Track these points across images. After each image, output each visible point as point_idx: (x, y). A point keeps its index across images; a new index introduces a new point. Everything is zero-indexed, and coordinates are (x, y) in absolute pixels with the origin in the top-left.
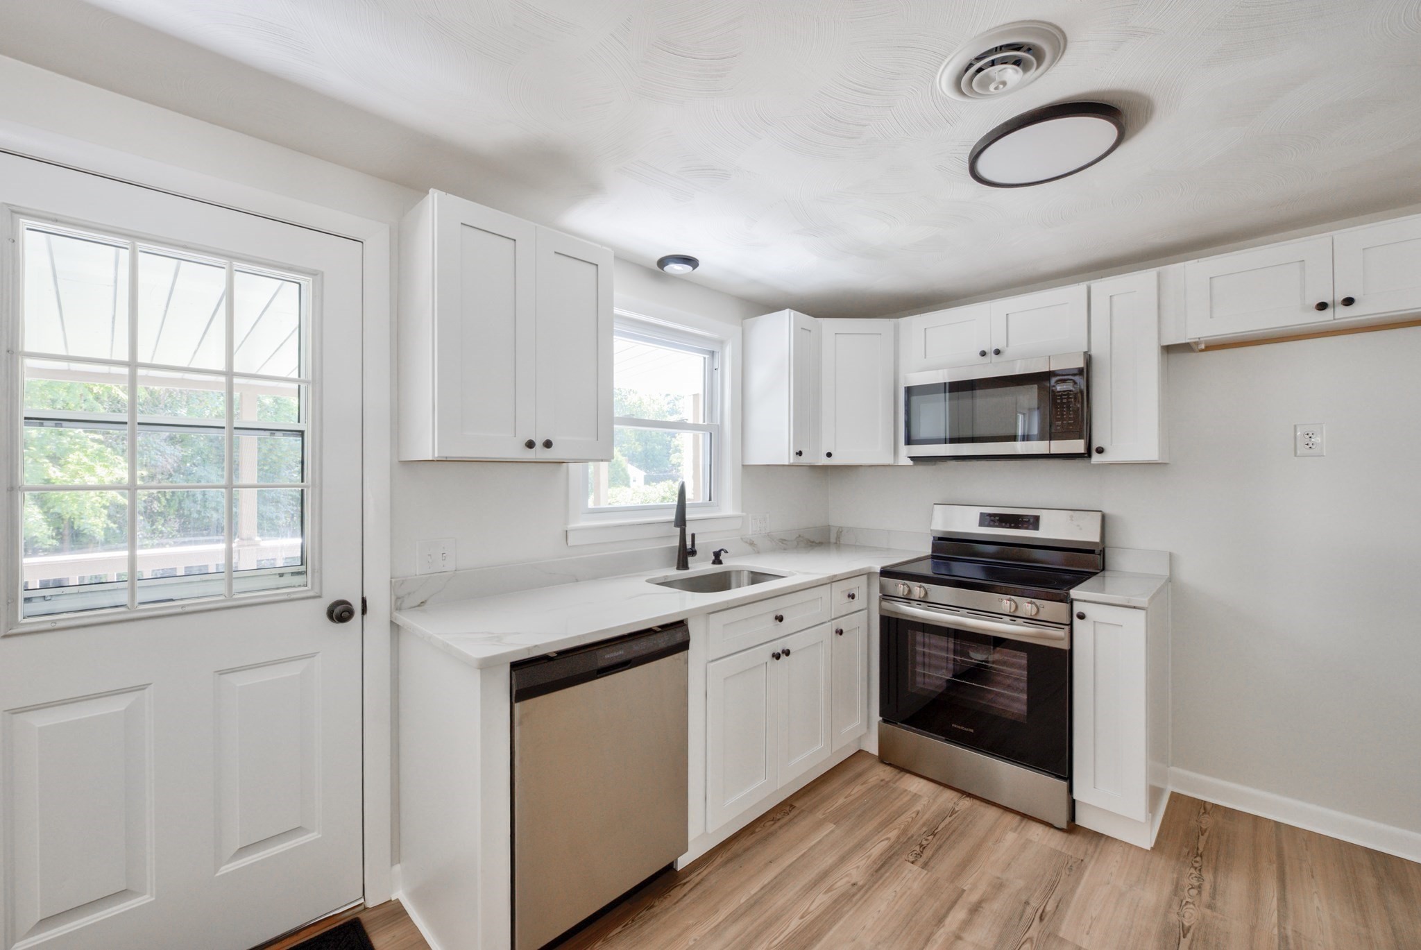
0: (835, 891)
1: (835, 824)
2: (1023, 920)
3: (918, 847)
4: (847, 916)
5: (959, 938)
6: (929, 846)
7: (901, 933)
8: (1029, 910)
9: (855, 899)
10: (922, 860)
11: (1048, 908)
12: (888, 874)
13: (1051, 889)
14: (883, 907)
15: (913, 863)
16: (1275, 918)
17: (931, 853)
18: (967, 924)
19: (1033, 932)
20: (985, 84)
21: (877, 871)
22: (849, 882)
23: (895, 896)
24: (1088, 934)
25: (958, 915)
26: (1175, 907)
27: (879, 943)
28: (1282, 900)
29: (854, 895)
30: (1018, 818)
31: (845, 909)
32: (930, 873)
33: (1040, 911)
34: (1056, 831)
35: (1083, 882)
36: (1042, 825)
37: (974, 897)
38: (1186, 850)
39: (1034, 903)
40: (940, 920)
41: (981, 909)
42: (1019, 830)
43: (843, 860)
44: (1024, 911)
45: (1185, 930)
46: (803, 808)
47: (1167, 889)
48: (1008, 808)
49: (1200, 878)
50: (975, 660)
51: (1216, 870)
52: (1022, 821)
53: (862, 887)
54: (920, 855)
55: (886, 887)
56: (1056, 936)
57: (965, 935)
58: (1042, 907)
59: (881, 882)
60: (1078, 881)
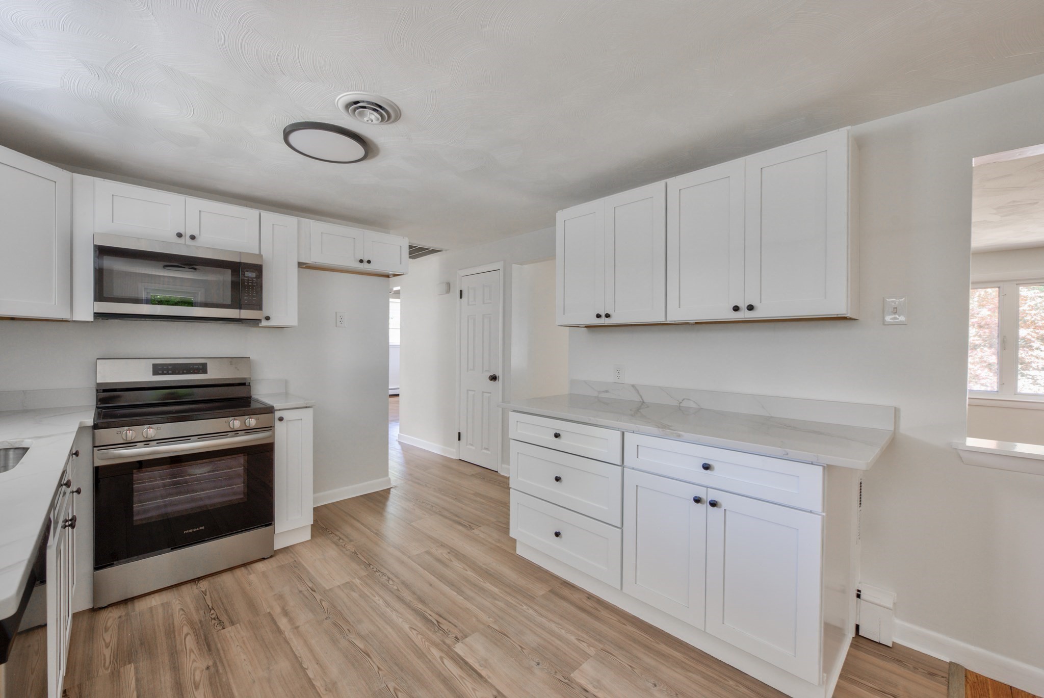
0: (201, 683)
1: (130, 663)
2: (308, 598)
3: (213, 621)
4: (232, 681)
5: (297, 628)
6: (218, 614)
7: (271, 653)
8: (305, 593)
9: (221, 670)
10: (226, 623)
11: (311, 586)
12: (219, 645)
13: (301, 580)
14: (243, 657)
15: (223, 628)
16: (369, 531)
17: (225, 616)
18: (291, 621)
19: (318, 597)
20: (361, 114)
21: (210, 650)
22: (203, 671)
23: (241, 647)
24: (334, 580)
25: (283, 623)
26: (344, 549)
27: (269, 668)
28: (363, 524)
29: (217, 671)
30: (243, 568)
31: (224, 680)
32: (241, 623)
33: (309, 589)
34: (269, 560)
35: (307, 567)
36: (258, 563)
37: (277, 610)
38: (321, 531)
39: (303, 589)
40: (279, 631)
41: (288, 611)
42: (251, 572)
43: (176, 668)
44: (304, 595)
45: (355, 553)
46: (77, 683)
47: (334, 546)
48: (231, 568)
49: (336, 535)
50: (199, 474)
51: (338, 530)
52: (246, 568)
53: (215, 664)
54: (221, 622)
55: (229, 650)
56: (327, 590)
57: (297, 624)
58: (308, 588)
59: (221, 652)
60: (305, 569)
